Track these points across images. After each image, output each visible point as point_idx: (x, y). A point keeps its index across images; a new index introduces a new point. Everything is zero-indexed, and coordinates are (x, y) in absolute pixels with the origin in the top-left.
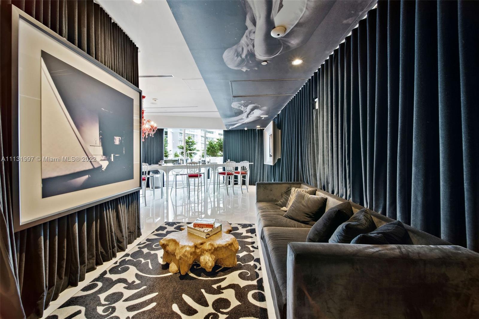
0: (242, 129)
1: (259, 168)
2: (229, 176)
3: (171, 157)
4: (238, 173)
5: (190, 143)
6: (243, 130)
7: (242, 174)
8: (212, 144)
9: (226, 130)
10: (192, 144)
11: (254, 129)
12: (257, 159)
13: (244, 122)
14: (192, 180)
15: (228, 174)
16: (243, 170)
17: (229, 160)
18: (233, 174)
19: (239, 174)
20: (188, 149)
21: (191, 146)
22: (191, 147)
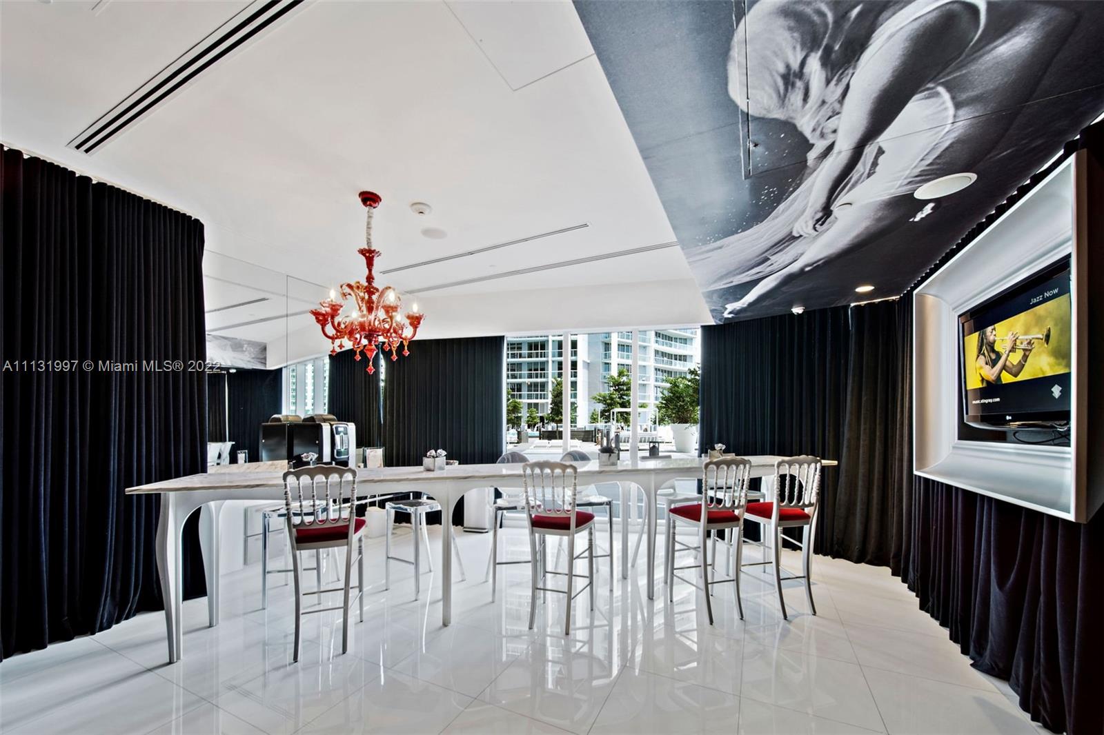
0: (778, 311)
1: (860, 483)
2: (720, 526)
3: (583, 423)
4: (765, 511)
5: (622, 387)
6: (782, 317)
7: (783, 517)
8: (678, 387)
9: (712, 322)
10: (627, 390)
11: (837, 309)
12: (849, 440)
13: (795, 267)
14: (553, 540)
15: (712, 519)
16: (791, 500)
17: (719, 446)
18: (736, 519)
19: (769, 517)
20: (618, 403)
21: (624, 395)
22: (625, 397)
